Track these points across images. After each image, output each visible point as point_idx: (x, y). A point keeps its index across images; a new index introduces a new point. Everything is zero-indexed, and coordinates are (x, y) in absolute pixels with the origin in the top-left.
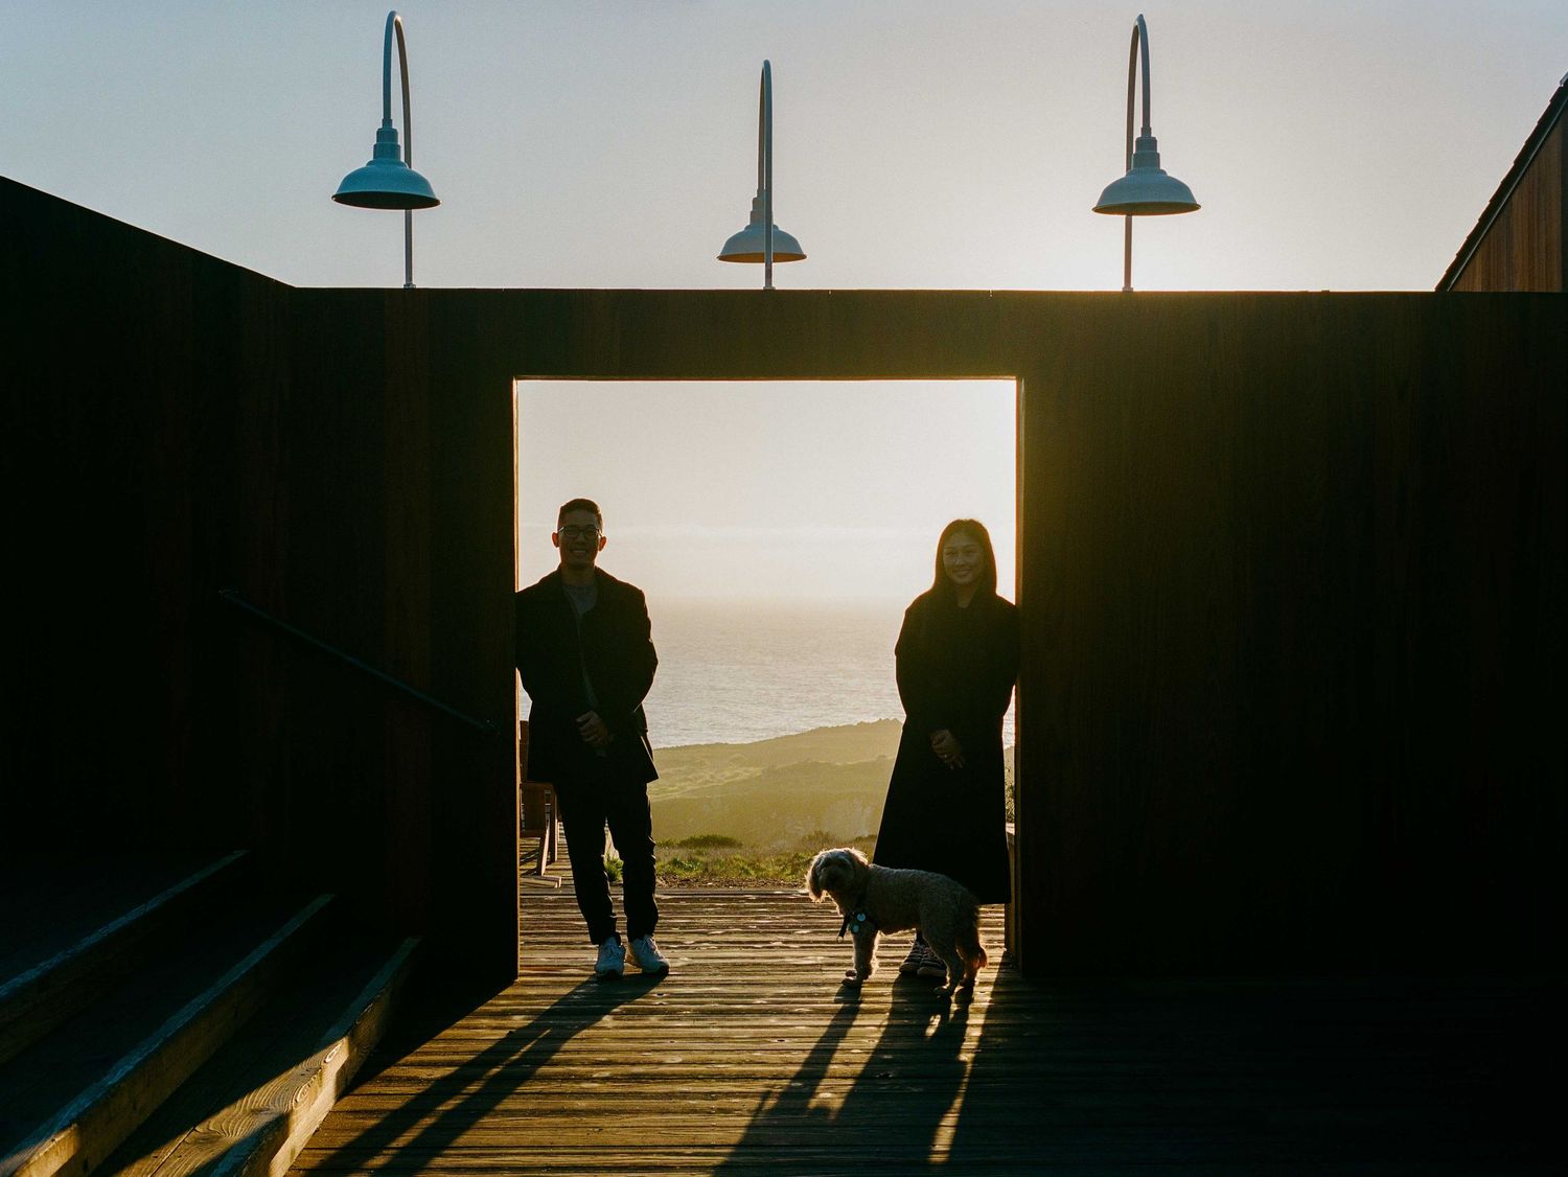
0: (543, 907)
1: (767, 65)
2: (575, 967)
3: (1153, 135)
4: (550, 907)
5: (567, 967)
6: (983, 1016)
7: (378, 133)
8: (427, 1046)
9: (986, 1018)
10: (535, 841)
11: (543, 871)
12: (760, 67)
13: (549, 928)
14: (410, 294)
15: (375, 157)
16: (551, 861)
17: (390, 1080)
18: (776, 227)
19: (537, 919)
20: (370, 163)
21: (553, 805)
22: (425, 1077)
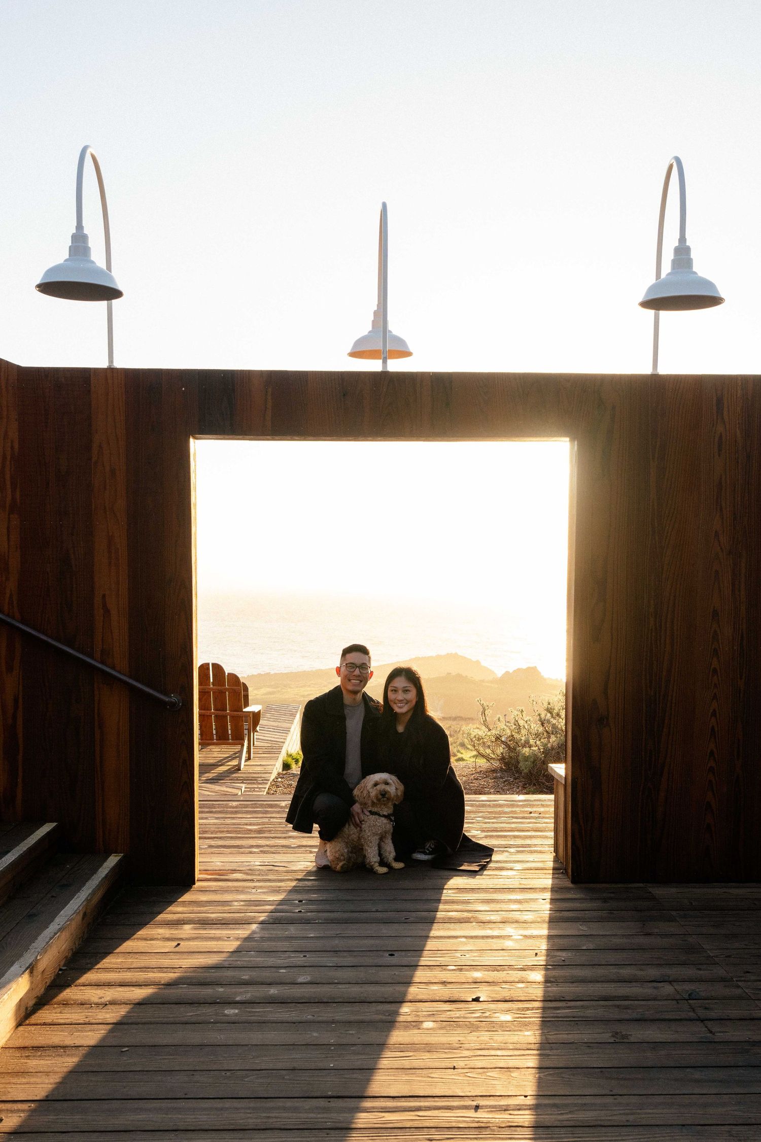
0: (226, 812)
1: (384, 206)
2: (240, 871)
3: (687, 244)
4: (232, 813)
5: (234, 871)
6: (546, 925)
7: (72, 237)
8: (108, 961)
9: (549, 929)
10: (237, 748)
11: (242, 767)
12: (380, 207)
13: (228, 832)
14: (111, 372)
15: (70, 255)
16: (249, 758)
17: (66, 1004)
18: (390, 332)
19: (222, 824)
20: (66, 260)
21: (249, 725)
22: (96, 1000)
